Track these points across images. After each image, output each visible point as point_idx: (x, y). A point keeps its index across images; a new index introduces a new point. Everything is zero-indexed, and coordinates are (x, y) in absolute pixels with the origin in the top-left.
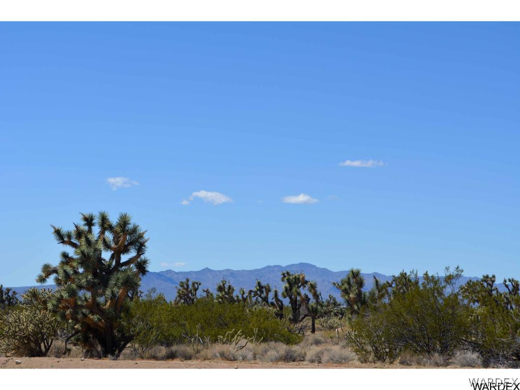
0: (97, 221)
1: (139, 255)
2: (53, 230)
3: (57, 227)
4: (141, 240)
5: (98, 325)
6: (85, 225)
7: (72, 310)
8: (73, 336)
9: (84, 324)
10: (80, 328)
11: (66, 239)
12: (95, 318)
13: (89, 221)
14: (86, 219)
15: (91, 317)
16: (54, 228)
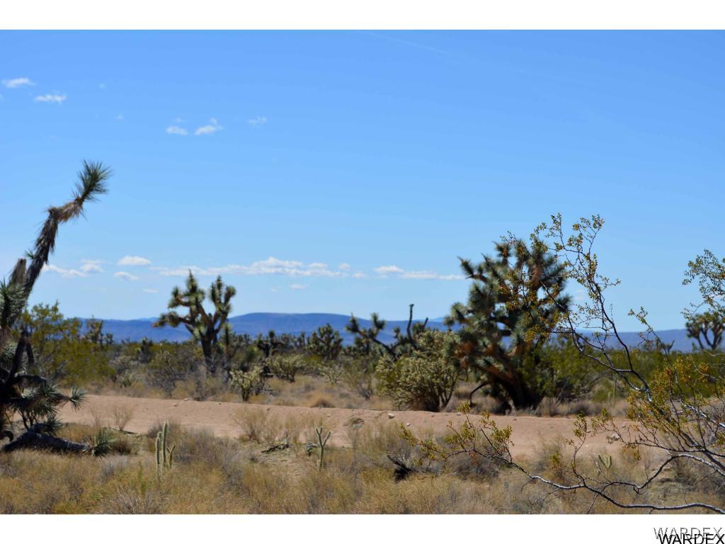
0: (513, 250)
1: (558, 292)
2: (460, 263)
3: (465, 258)
4: (561, 274)
5: (504, 375)
6: (500, 255)
7: (467, 357)
8: (480, 387)
9: (490, 375)
10: (486, 379)
11: (476, 273)
12: (500, 367)
13: (504, 251)
14: (500, 249)
15: (497, 366)
16: (462, 260)
